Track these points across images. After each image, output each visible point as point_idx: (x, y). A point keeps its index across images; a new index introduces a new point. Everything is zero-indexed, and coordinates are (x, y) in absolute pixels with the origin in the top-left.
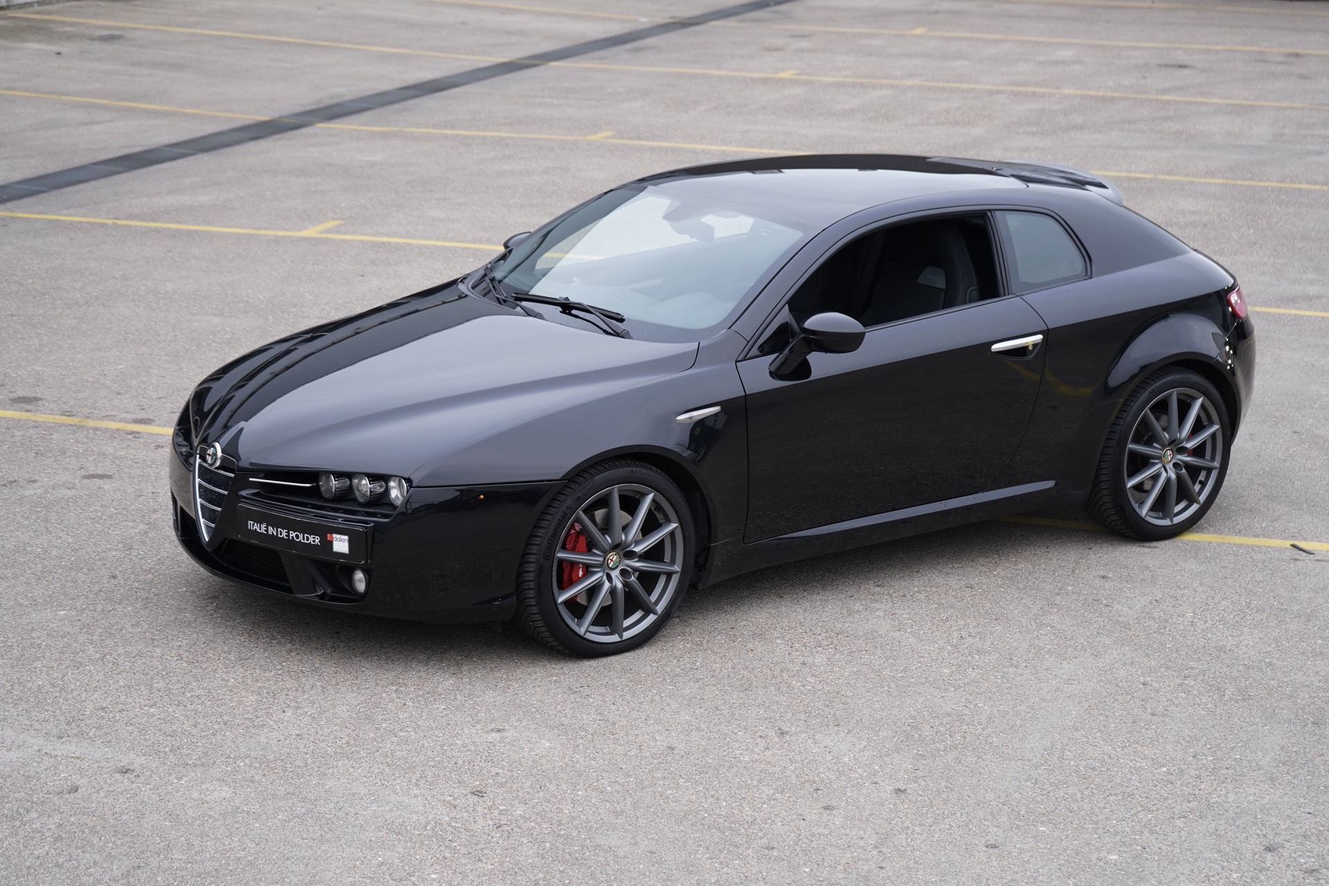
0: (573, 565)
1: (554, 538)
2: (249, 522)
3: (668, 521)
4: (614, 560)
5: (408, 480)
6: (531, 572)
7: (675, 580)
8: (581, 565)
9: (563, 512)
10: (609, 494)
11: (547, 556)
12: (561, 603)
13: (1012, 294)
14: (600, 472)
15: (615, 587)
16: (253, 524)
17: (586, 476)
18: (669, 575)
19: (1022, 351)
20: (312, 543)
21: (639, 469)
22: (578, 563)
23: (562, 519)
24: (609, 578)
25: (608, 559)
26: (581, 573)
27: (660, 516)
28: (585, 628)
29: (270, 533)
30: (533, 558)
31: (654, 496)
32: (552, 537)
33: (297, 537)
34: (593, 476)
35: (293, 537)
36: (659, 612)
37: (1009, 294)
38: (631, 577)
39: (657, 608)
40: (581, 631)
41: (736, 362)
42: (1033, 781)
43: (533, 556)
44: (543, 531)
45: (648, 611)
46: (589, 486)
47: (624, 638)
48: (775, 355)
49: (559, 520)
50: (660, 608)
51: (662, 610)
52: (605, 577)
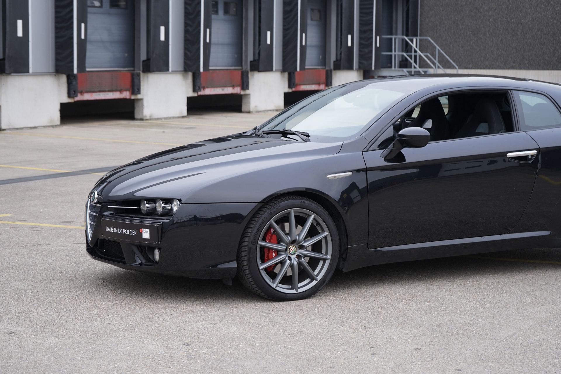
0: (270, 249)
1: (257, 233)
2: (106, 227)
3: (323, 231)
4: (293, 249)
5: (180, 200)
6: (245, 251)
7: (328, 263)
8: (274, 250)
9: (262, 220)
10: (289, 213)
11: (254, 243)
12: (262, 269)
13: (521, 131)
14: (283, 201)
15: (293, 264)
16: (108, 228)
17: (275, 202)
18: (325, 260)
19: (525, 158)
20: (133, 234)
21: (305, 201)
22: (272, 249)
23: (261, 224)
24: (290, 259)
25: (289, 249)
26: (274, 255)
27: (319, 228)
28: (276, 285)
29: (115, 232)
30: (246, 244)
31: (315, 216)
32: (256, 232)
33: (126, 232)
34: (279, 202)
35: (124, 232)
36: (319, 280)
37: (519, 131)
38: (302, 259)
39: (318, 277)
40: (274, 286)
41: (363, 152)
42: (495, 347)
43: (246, 243)
44: (251, 229)
45: (313, 279)
46: (277, 208)
47: (299, 292)
48: (384, 150)
49: (260, 224)
50: (319, 278)
51: (320, 279)
52: (287, 258)
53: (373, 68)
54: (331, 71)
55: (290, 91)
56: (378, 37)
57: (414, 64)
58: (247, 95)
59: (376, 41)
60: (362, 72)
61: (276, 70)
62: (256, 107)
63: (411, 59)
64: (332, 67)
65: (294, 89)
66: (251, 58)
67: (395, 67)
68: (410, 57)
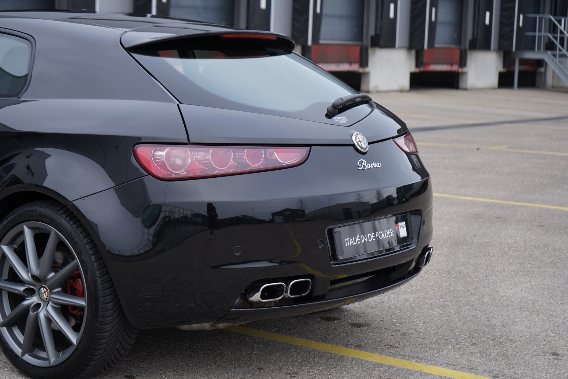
53: (514, 49)
54: (466, 51)
55: (417, 70)
56: (521, 17)
57: (559, 46)
58: (367, 74)
59: (519, 20)
60: (502, 53)
61: (400, 48)
62: (376, 86)
63: (557, 40)
64: (467, 46)
65: (422, 69)
66: (372, 32)
67: (539, 49)
68: (556, 38)
